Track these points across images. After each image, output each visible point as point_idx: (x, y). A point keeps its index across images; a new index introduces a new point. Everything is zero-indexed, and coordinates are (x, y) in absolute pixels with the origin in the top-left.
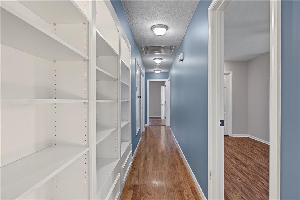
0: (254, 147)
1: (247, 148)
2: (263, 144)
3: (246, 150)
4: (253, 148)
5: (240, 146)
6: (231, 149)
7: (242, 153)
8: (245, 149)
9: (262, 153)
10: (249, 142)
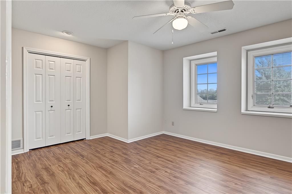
0: (114, 150)
1: (107, 155)
2: (123, 143)
3: (106, 159)
4: (114, 152)
5: (99, 153)
6: (87, 163)
7: (101, 167)
8: (105, 156)
9: (124, 158)
10: (109, 144)
